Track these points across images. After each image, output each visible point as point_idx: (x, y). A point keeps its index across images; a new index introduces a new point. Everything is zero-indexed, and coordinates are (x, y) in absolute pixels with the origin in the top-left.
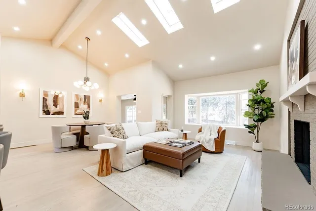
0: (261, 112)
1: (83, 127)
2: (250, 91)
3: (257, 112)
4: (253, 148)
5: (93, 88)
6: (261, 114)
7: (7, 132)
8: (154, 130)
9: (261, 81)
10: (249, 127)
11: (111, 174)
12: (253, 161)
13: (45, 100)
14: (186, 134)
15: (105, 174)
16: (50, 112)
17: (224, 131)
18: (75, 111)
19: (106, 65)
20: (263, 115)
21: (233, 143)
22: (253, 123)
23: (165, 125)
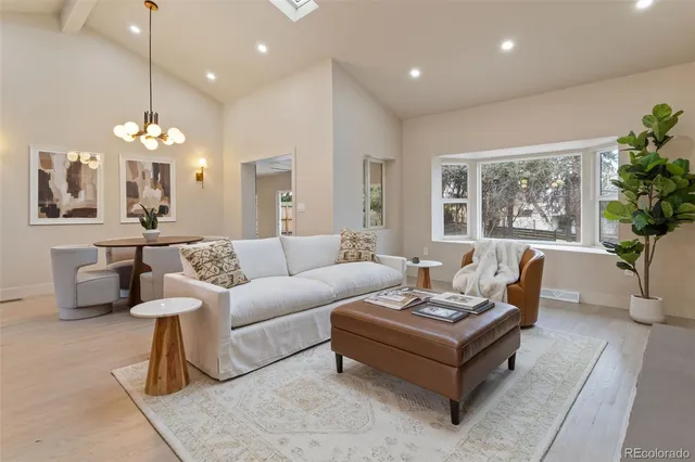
0: (658, 204)
1: (140, 251)
2: (621, 141)
3: (644, 203)
4: (632, 313)
5: (169, 142)
6: (657, 211)
8: (334, 259)
9: (656, 110)
10: (620, 250)
11: (185, 390)
12: (624, 356)
13: (44, 178)
14: (426, 270)
15: (165, 389)
16: (59, 210)
17: (540, 262)
19: (211, 76)
20: (662, 214)
21: (570, 295)
22: (631, 237)
23: (366, 245)
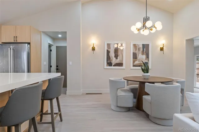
1: (142, 84)
7: (38, 82)
13: (108, 52)
16: (112, 64)
18: (134, 62)
